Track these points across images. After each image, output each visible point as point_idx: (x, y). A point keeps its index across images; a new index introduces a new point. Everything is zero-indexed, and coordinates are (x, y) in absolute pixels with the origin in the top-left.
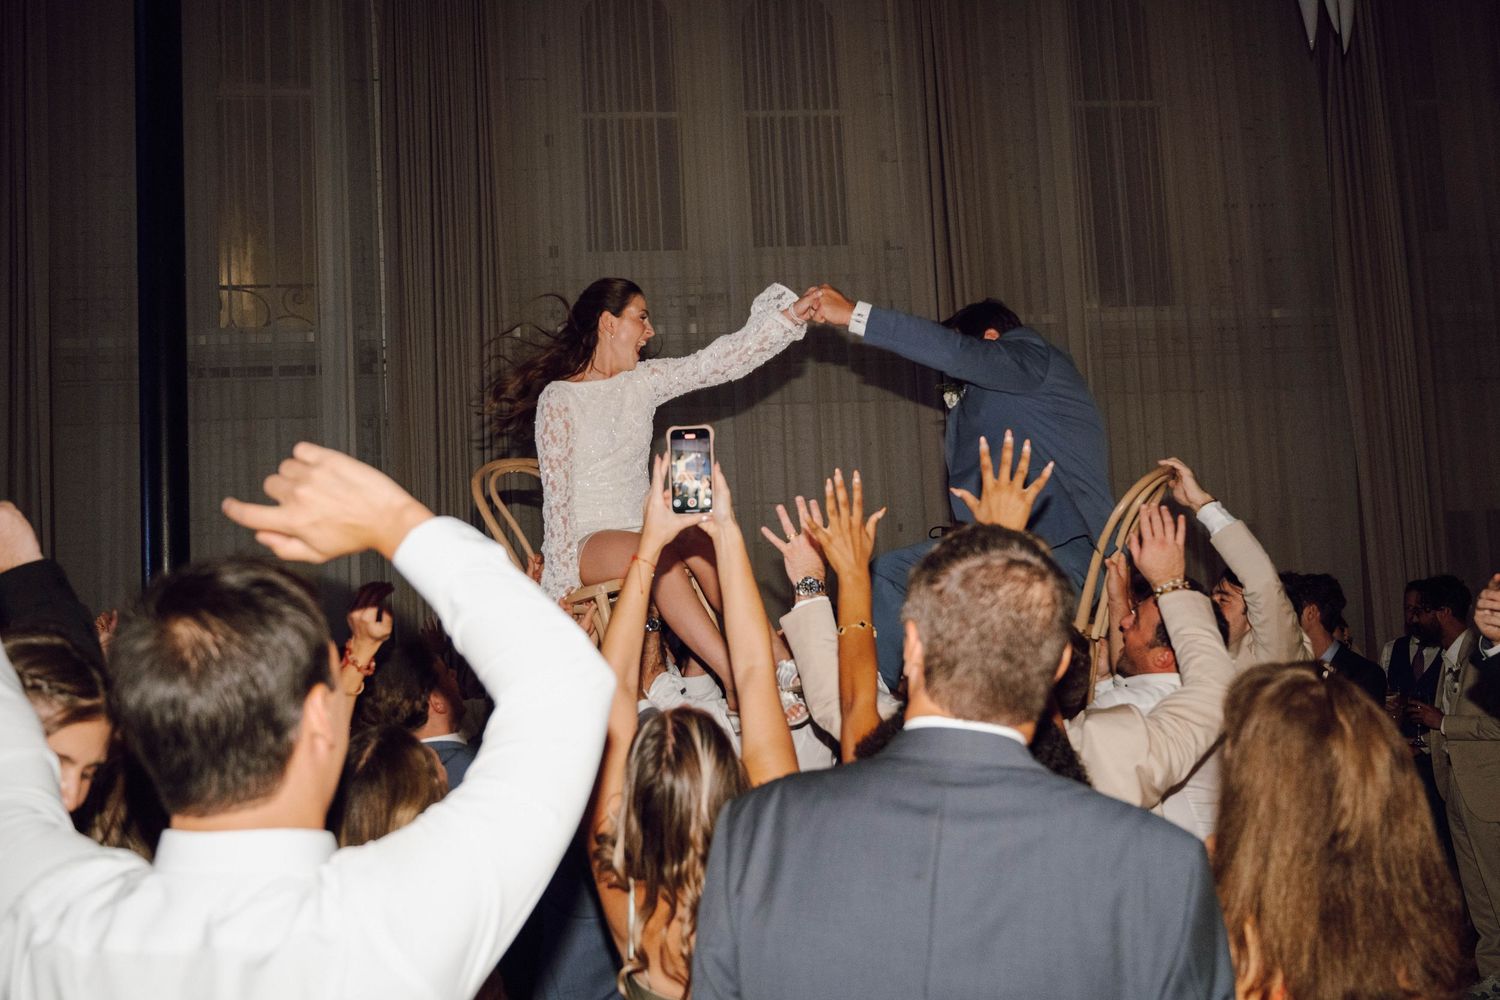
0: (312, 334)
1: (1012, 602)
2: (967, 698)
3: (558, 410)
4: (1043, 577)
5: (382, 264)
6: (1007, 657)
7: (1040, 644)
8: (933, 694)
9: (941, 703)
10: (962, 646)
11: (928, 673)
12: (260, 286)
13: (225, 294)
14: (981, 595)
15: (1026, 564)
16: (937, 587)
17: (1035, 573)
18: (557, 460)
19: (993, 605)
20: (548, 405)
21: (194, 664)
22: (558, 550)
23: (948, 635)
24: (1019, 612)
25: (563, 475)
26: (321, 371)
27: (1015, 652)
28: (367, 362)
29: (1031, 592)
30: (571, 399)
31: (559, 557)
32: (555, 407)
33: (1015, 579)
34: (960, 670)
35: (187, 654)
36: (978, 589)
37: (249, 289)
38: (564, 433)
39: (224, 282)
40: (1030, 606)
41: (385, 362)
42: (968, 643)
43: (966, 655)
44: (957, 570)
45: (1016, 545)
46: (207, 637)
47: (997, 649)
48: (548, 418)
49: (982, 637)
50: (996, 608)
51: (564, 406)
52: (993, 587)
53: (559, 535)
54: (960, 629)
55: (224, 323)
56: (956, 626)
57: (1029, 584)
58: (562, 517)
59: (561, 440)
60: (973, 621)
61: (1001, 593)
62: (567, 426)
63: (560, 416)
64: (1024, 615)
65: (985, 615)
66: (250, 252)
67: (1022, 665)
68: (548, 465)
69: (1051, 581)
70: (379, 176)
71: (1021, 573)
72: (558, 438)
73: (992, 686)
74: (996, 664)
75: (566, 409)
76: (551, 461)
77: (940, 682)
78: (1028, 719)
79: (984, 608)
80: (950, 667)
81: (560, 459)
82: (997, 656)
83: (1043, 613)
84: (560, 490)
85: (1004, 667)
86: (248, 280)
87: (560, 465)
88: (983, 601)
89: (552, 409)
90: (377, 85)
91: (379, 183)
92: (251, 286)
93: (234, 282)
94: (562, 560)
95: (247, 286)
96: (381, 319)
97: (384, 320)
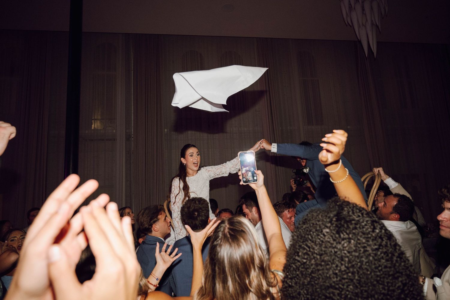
0: (115, 130)
3: (176, 187)
5: (133, 114)
12: (102, 119)
13: (93, 121)
25: (177, 207)
26: (116, 140)
28: (128, 138)
41: (133, 138)
55: (93, 128)
70: (132, 93)
86: (99, 118)
89: (175, 186)
90: (132, 72)
91: (132, 94)
92: (100, 119)
93: (96, 118)
96: (132, 127)
97: (133, 127)
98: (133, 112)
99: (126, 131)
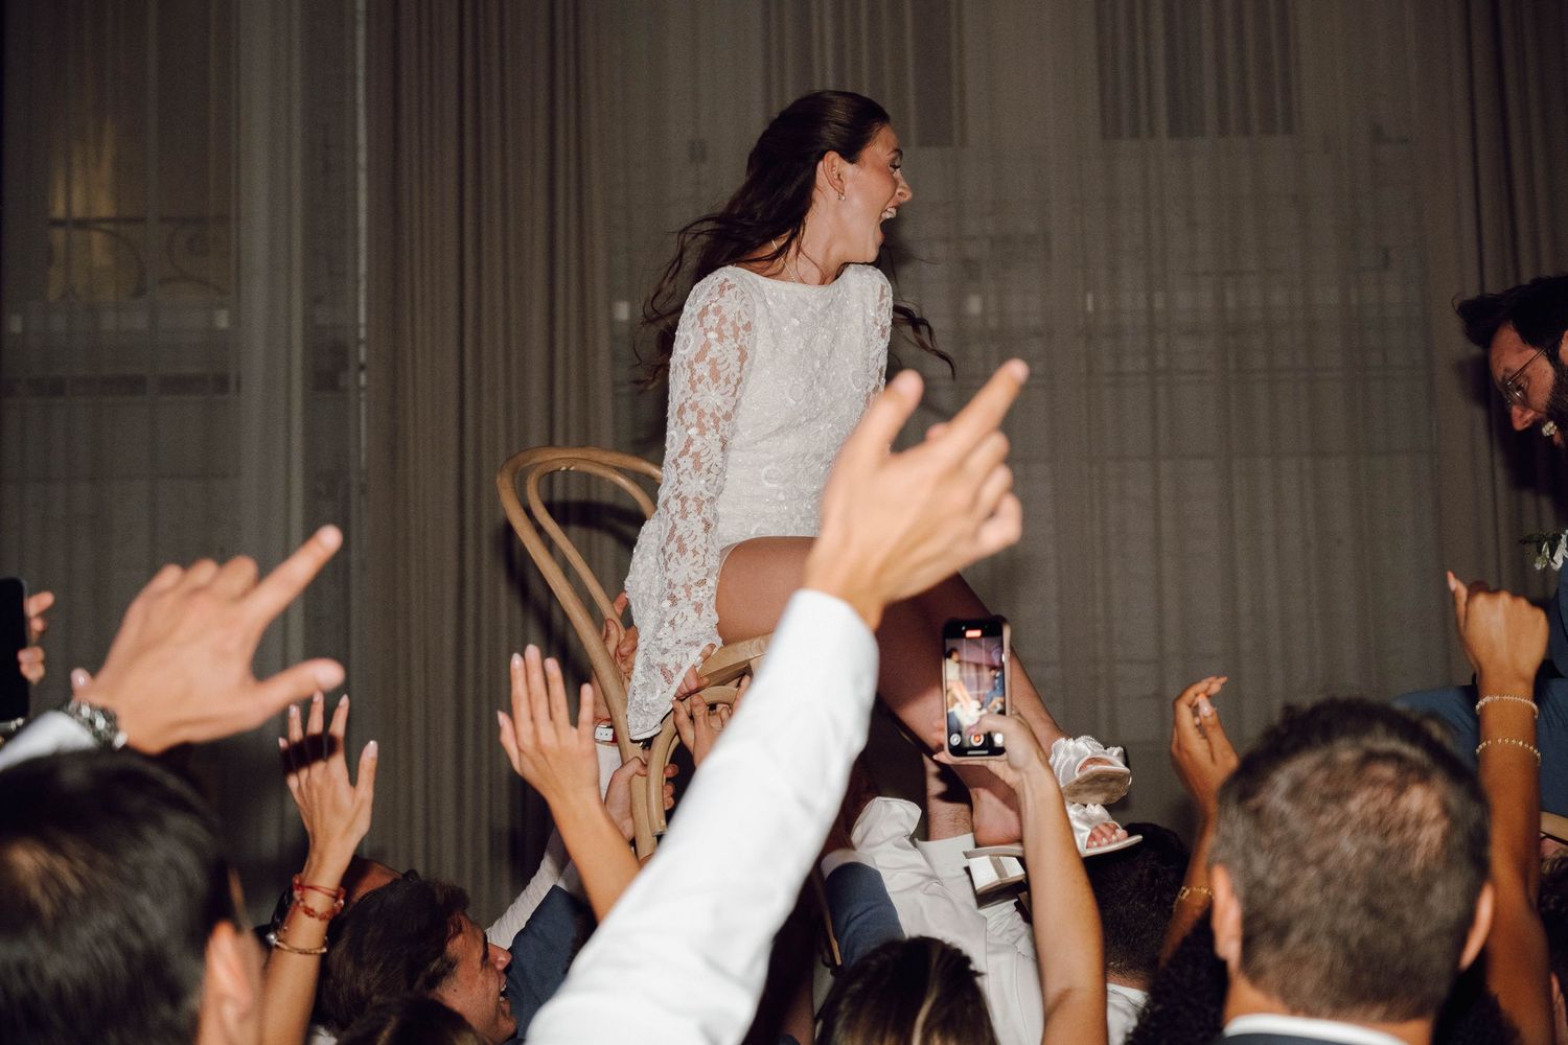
0: (224, 313)
1: (1373, 821)
2: (1309, 980)
4: (1424, 777)
6: (1372, 910)
7: (1427, 888)
8: (1255, 975)
9: (1266, 990)
10: (1297, 896)
11: (1248, 942)
12: (128, 221)
13: (58, 236)
14: (1321, 812)
15: (1395, 757)
16: (1253, 803)
17: (1410, 770)
18: (713, 415)
19: (1341, 825)
20: (717, 311)
21: (46, 906)
22: (690, 579)
23: (1273, 881)
24: (1385, 835)
27: (1384, 902)
28: (328, 370)
29: (1404, 802)
30: (760, 309)
31: (688, 589)
32: (730, 318)
33: (1375, 782)
34: (1294, 938)
35: (35, 892)
36: (1316, 803)
37: (105, 226)
38: (735, 368)
39: (59, 211)
40: (1403, 826)
41: (364, 369)
42: (1305, 894)
43: (1305, 912)
44: (1282, 779)
45: (1380, 729)
46: (61, 866)
47: (1354, 898)
48: (712, 335)
49: (1327, 879)
50: (1346, 833)
51: (746, 319)
52: (1340, 797)
53: (695, 552)
54: (1291, 869)
55: (53, 294)
56: (1283, 864)
57: (1401, 789)
58: (704, 520)
59: (727, 381)
60: (1311, 853)
61: (1354, 806)
62: (743, 358)
63: (736, 336)
64: (1394, 840)
65: (1328, 843)
66: (108, 152)
67: (1400, 922)
68: (695, 421)
69: (1440, 782)
71: (1387, 772)
72: (723, 376)
73: (1350, 958)
74: (1353, 923)
75: (748, 327)
76: (701, 414)
77: (1267, 957)
78: (1416, 1013)
79: (1326, 831)
80: (1281, 933)
81: (719, 415)
82: (1354, 910)
83: (1431, 835)
84: (709, 471)
85: (1368, 928)
86: (104, 208)
87: (716, 426)
88: (1324, 820)
92: (110, 220)
93: (78, 211)
94: (693, 600)
95: (101, 220)
96: (357, 282)
97: (363, 286)
98: (362, 158)
99: (308, 319)
